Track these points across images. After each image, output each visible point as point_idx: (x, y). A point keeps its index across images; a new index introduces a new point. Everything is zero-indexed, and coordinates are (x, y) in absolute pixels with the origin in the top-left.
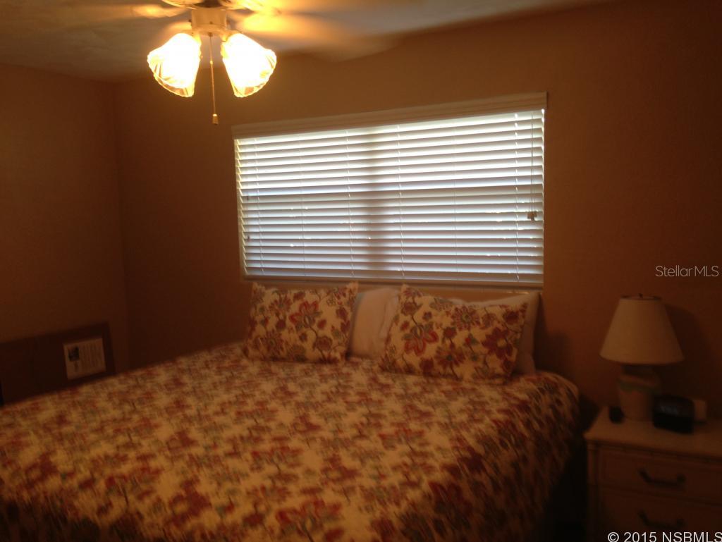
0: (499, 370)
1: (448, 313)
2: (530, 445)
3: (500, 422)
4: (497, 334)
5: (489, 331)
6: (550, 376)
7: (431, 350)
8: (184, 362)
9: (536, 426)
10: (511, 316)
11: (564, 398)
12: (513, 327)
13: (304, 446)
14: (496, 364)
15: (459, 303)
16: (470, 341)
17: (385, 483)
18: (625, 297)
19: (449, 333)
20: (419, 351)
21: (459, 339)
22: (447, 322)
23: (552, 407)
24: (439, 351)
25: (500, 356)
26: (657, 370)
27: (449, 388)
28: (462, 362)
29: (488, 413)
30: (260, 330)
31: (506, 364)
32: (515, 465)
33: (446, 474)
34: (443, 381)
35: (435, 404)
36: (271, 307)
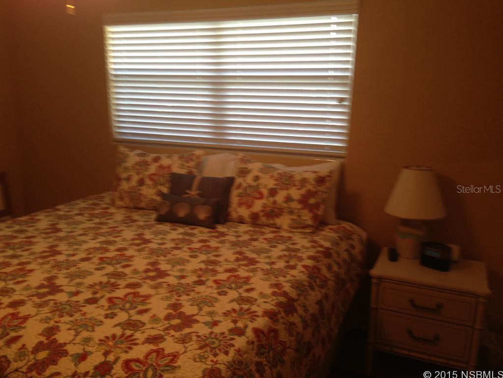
0: (310, 222)
1: (272, 177)
2: (331, 283)
3: (309, 267)
4: (310, 194)
5: (303, 191)
6: (346, 225)
7: (258, 206)
8: (63, 209)
9: (335, 268)
10: (321, 180)
11: (356, 243)
12: (322, 188)
13: (152, 292)
14: (307, 217)
15: (281, 168)
16: (288, 199)
17: (217, 330)
18: (407, 167)
19: (273, 192)
20: (249, 206)
21: (280, 197)
22: (271, 184)
23: (347, 251)
24: (265, 206)
25: (311, 211)
26: (426, 224)
27: (271, 236)
28: (281, 215)
29: (300, 259)
30: (125, 186)
31: (315, 217)
32: (319, 303)
33: (266, 319)
34: (267, 230)
35: (259, 252)
36: (134, 168)
